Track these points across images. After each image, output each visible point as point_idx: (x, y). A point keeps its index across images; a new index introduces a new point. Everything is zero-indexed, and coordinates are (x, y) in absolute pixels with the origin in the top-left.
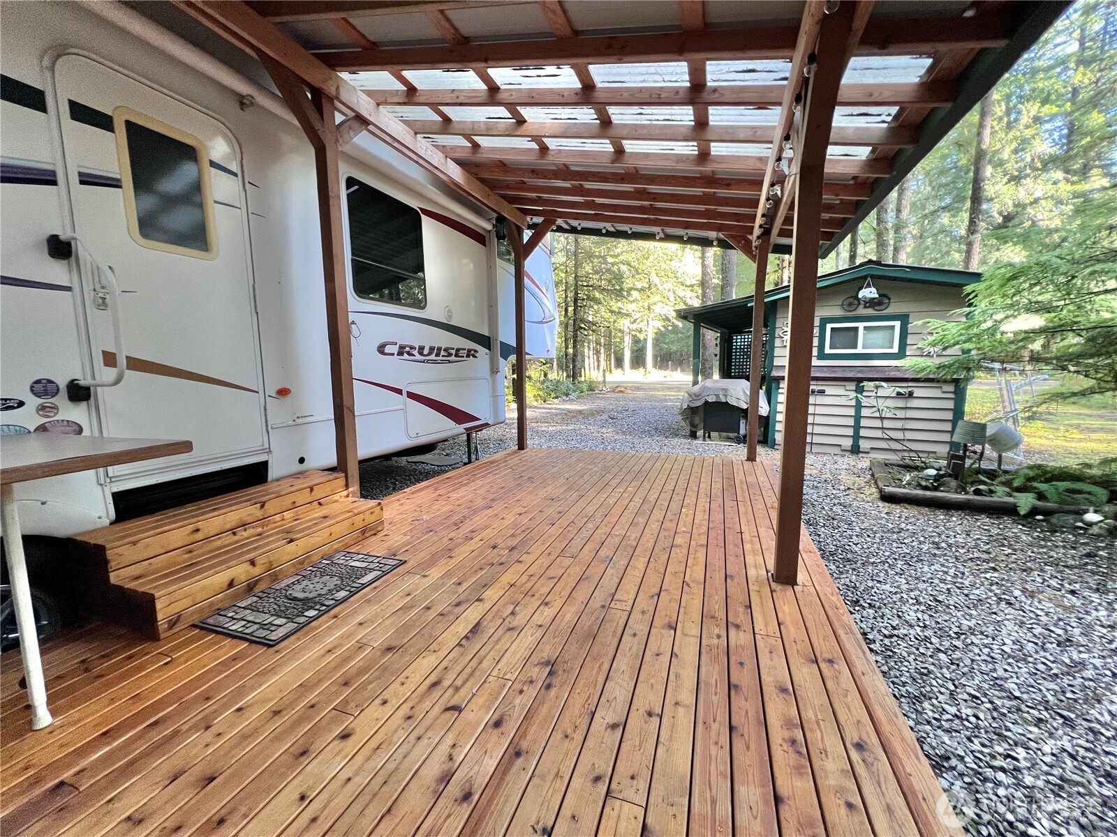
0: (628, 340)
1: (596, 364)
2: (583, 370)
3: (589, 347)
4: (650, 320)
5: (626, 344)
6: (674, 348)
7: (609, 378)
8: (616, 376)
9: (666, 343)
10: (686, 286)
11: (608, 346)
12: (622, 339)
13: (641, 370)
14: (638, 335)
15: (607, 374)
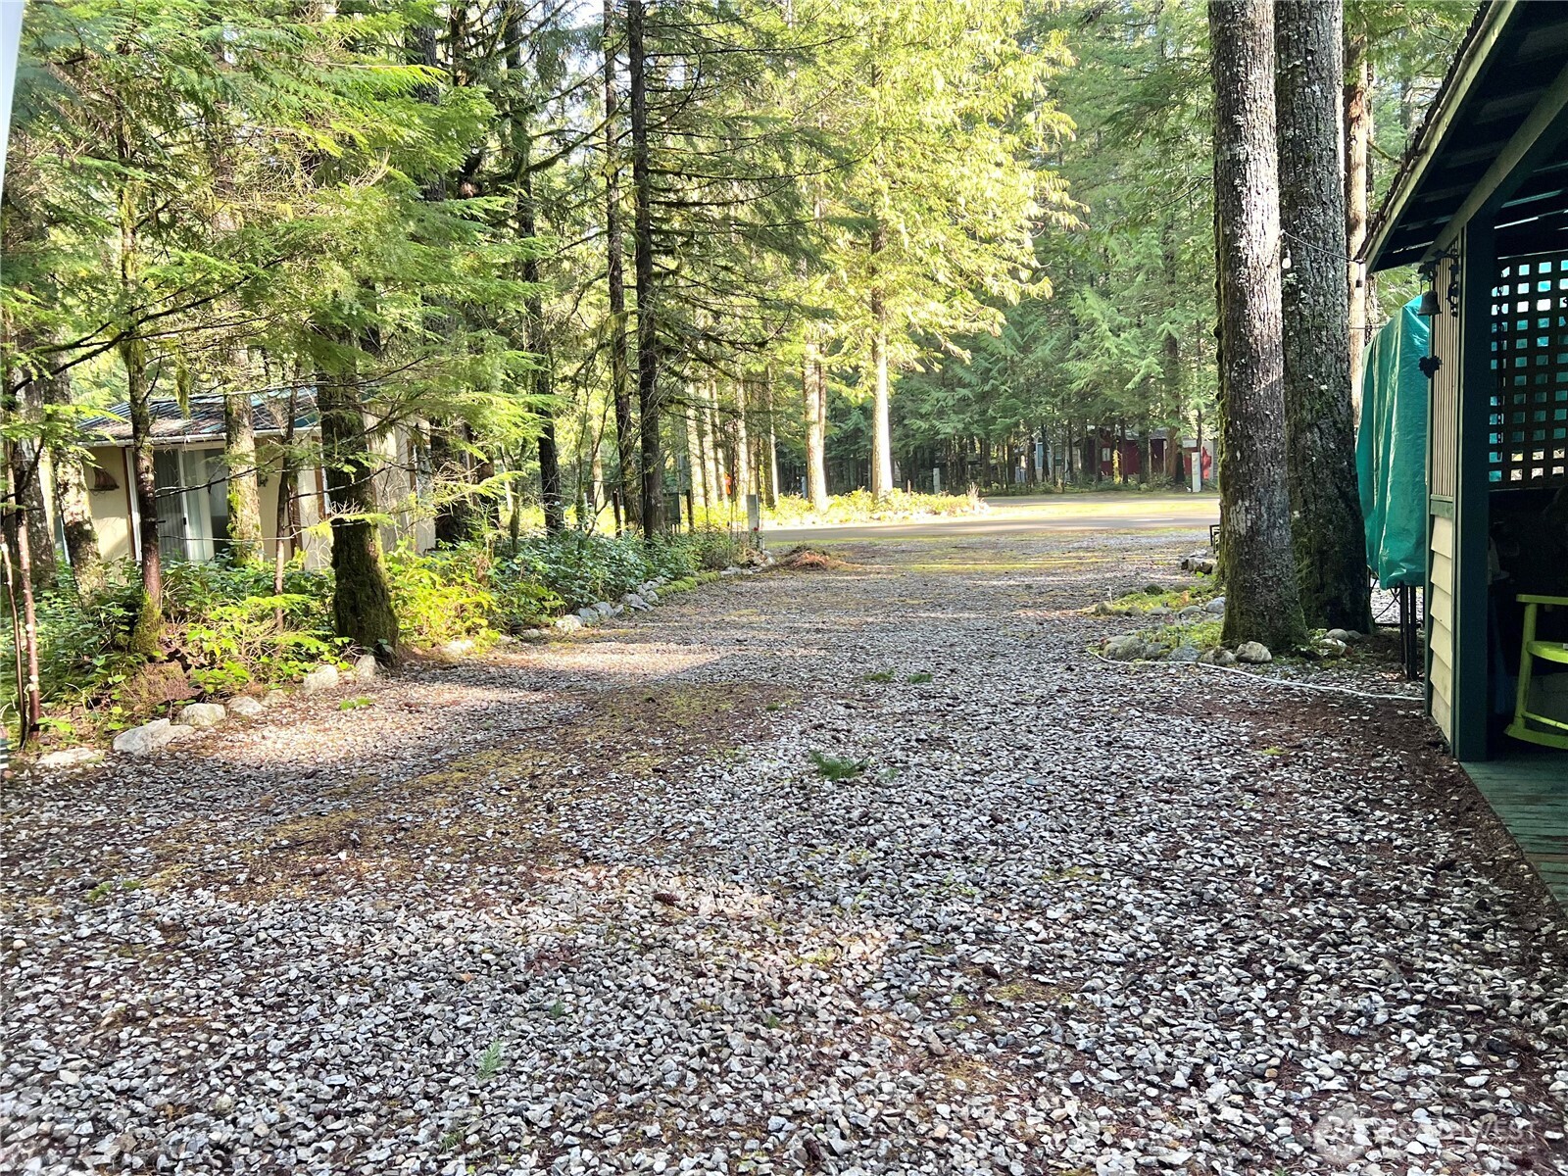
0: (816, 408)
1: (725, 481)
2: (683, 499)
3: (700, 421)
4: (881, 342)
5: (813, 416)
6: (948, 428)
7: (769, 522)
8: (787, 517)
9: (922, 416)
10: (983, 241)
11: (760, 417)
12: (801, 407)
13: (861, 496)
14: (846, 391)
15: (764, 512)
